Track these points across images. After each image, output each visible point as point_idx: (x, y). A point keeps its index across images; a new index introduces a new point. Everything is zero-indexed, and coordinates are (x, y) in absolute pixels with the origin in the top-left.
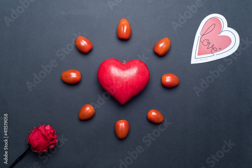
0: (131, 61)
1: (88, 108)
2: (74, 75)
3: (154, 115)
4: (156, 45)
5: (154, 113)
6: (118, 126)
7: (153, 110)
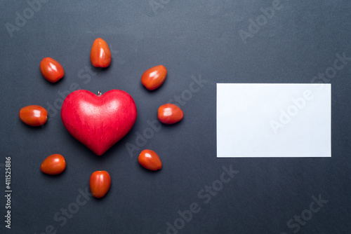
0: (108, 92)
1: (57, 160)
2: (37, 114)
3: (148, 158)
4: (145, 74)
5: (148, 155)
6: (95, 178)
7: (146, 151)
